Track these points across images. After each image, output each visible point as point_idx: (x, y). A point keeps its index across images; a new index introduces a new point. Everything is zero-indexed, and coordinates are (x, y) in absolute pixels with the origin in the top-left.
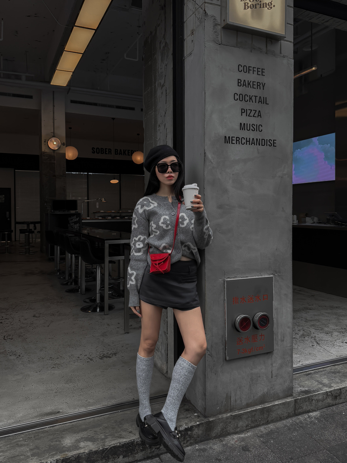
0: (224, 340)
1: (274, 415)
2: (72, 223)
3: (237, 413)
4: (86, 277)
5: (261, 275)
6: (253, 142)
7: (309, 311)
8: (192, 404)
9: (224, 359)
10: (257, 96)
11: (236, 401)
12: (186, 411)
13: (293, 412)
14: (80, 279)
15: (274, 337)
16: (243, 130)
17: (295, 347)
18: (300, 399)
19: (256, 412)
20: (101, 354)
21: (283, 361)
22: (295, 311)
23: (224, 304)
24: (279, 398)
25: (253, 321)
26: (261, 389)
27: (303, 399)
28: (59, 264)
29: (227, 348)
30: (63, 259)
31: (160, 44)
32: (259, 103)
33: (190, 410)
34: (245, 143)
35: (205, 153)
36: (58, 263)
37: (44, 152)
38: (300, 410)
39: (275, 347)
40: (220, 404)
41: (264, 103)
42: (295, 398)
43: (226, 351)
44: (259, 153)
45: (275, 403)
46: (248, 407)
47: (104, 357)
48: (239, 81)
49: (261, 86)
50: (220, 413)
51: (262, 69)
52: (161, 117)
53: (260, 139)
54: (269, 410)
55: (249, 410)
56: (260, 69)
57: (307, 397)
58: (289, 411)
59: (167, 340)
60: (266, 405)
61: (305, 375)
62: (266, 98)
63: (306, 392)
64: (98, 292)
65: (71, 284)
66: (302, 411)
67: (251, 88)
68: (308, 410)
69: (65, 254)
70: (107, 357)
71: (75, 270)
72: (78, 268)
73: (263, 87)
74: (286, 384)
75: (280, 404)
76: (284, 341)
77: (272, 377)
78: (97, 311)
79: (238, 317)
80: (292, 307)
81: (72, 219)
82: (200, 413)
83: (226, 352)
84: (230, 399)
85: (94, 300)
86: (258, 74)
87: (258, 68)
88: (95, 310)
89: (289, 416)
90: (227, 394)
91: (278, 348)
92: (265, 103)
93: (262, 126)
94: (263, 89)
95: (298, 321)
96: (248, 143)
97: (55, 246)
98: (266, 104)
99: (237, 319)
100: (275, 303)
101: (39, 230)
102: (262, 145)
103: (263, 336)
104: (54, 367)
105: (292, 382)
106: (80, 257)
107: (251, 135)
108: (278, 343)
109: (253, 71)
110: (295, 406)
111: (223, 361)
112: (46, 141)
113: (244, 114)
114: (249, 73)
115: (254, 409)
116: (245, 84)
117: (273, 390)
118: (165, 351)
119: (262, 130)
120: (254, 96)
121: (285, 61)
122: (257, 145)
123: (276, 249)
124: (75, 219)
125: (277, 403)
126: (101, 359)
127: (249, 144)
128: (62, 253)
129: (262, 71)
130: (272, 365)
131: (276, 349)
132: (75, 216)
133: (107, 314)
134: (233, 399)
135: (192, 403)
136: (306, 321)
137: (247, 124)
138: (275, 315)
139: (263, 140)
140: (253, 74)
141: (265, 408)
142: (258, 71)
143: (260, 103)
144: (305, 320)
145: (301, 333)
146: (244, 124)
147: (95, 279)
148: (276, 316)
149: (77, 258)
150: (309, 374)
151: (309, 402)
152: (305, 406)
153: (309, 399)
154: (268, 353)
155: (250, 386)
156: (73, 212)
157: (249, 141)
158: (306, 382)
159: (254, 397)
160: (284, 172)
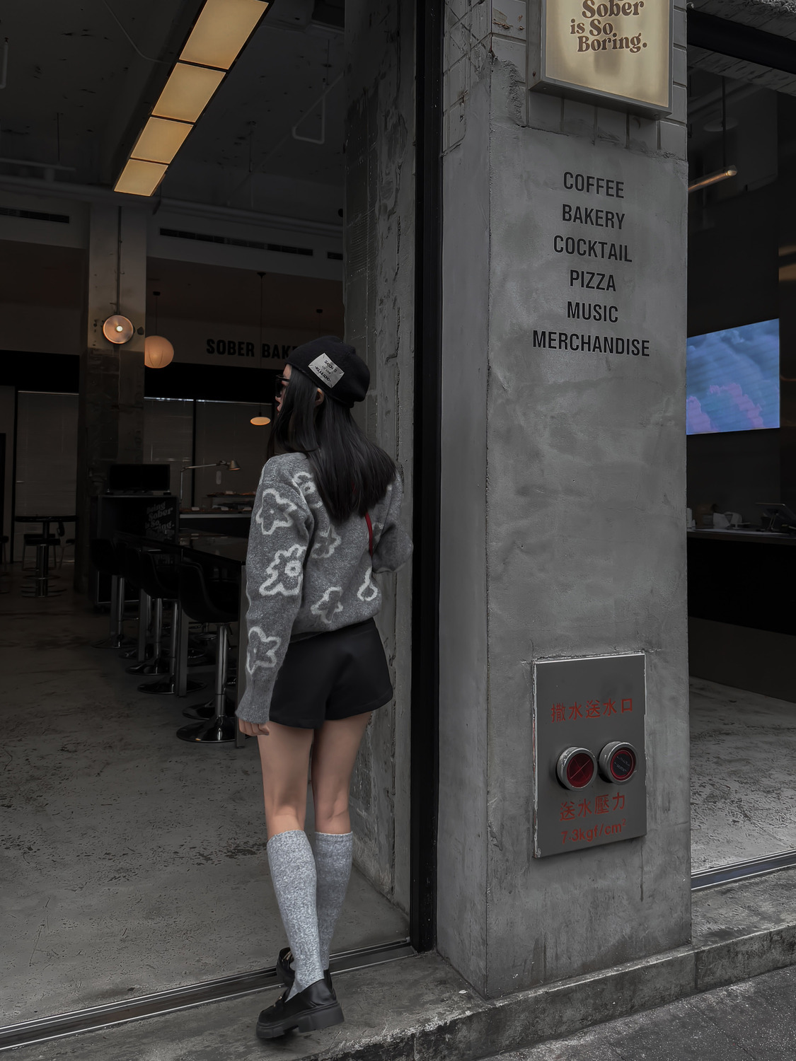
0: (530, 809)
1: (646, 991)
2: (156, 520)
3: (559, 987)
4: (190, 653)
5: (618, 653)
6: (597, 345)
7: (724, 738)
8: (453, 968)
9: (531, 855)
10: (606, 244)
11: (557, 957)
12: (440, 984)
13: (693, 984)
14: (174, 659)
15: (648, 802)
16: (574, 317)
17: (695, 824)
18: (709, 951)
19: (606, 984)
20: (230, 846)
21: (667, 858)
22: (694, 738)
23: (531, 721)
24: (659, 951)
25: (598, 763)
26: (616, 928)
27: (715, 951)
28: (122, 621)
29: (536, 827)
30: (132, 610)
31: (386, 120)
32: (610, 258)
33: (450, 981)
34: (580, 347)
35: (489, 368)
36: (120, 619)
37: (92, 349)
38: (708, 979)
39: (650, 825)
40: (521, 965)
41: (621, 259)
42: (697, 949)
43: (536, 836)
44: (610, 370)
45: (649, 962)
46: (585, 973)
47: (239, 851)
48: (566, 209)
49: (615, 220)
50: (522, 987)
51: (618, 183)
52: (386, 281)
53: (612, 339)
54: (633, 980)
55: (590, 978)
56: (613, 182)
57: (724, 946)
58: (683, 982)
59: (392, 811)
60: (629, 967)
61: (718, 892)
62: (626, 247)
63: (723, 934)
64: (220, 692)
65: (152, 671)
66: (712, 982)
67: (593, 224)
68: (727, 977)
69: (137, 597)
70: (245, 852)
71: (162, 636)
72: (170, 631)
73: (620, 222)
74: (675, 916)
75: (662, 964)
76: (669, 810)
77: (642, 899)
78: (217, 740)
79: (565, 754)
80: (688, 728)
81: (156, 512)
82: (474, 988)
83: (536, 839)
84: (545, 953)
85: (211, 712)
86: (608, 194)
87: (608, 181)
88: (211, 736)
89: (682, 995)
90: (537, 941)
91: (656, 827)
92: (623, 259)
93: (616, 310)
94: (620, 228)
95: (699, 763)
96: (586, 346)
97: (114, 578)
98: (626, 260)
99: (562, 757)
100: (649, 719)
101: (73, 536)
102: (617, 352)
103: (621, 799)
104: (117, 876)
105: (688, 910)
106: (176, 605)
107: (593, 329)
108: (655, 815)
109: (598, 186)
110: (697, 969)
111: (528, 859)
112: (98, 324)
113: (577, 283)
114: (588, 191)
115: (601, 976)
116: (578, 216)
117: (645, 930)
118: (388, 837)
119: (616, 318)
120: (599, 243)
121: (669, 166)
122: (605, 352)
123: (652, 591)
124: (163, 511)
125: (653, 961)
126: (231, 857)
127: (589, 350)
128: (131, 593)
129: (617, 186)
130: (642, 868)
131: (651, 830)
132: (164, 504)
133: (243, 747)
134: (550, 953)
135: (455, 965)
136: (719, 762)
137: (584, 304)
138: (648, 748)
139: (620, 342)
140: (598, 193)
141: (627, 973)
142: (608, 188)
143: (613, 258)
144: (715, 760)
145: (707, 791)
146: (578, 304)
147: (213, 660)
148: (651, 749)
149: (168, 607)
150: (729, 891)
151: (729, 958)
152: (720, 967)
153: (729, 951)
154: (632, 840)
155: (591, 920)
156: (158, 493)
157: (589, 343)
158: (723, 911)
159: (600, 948)
160: (668, 414)
